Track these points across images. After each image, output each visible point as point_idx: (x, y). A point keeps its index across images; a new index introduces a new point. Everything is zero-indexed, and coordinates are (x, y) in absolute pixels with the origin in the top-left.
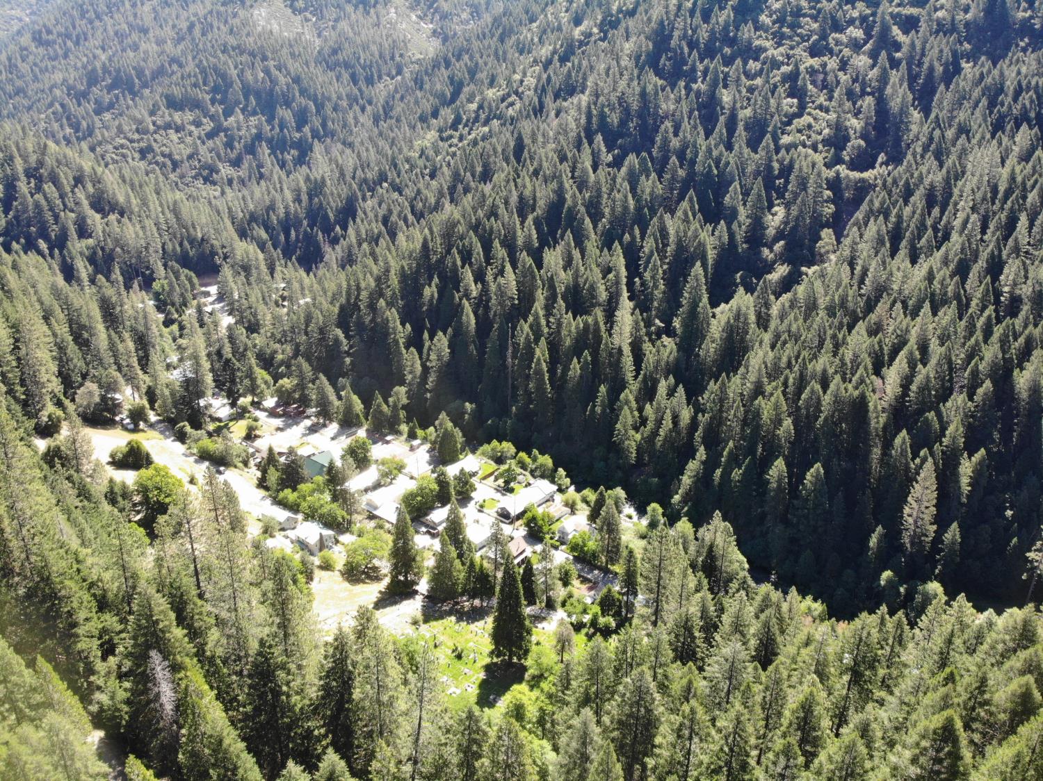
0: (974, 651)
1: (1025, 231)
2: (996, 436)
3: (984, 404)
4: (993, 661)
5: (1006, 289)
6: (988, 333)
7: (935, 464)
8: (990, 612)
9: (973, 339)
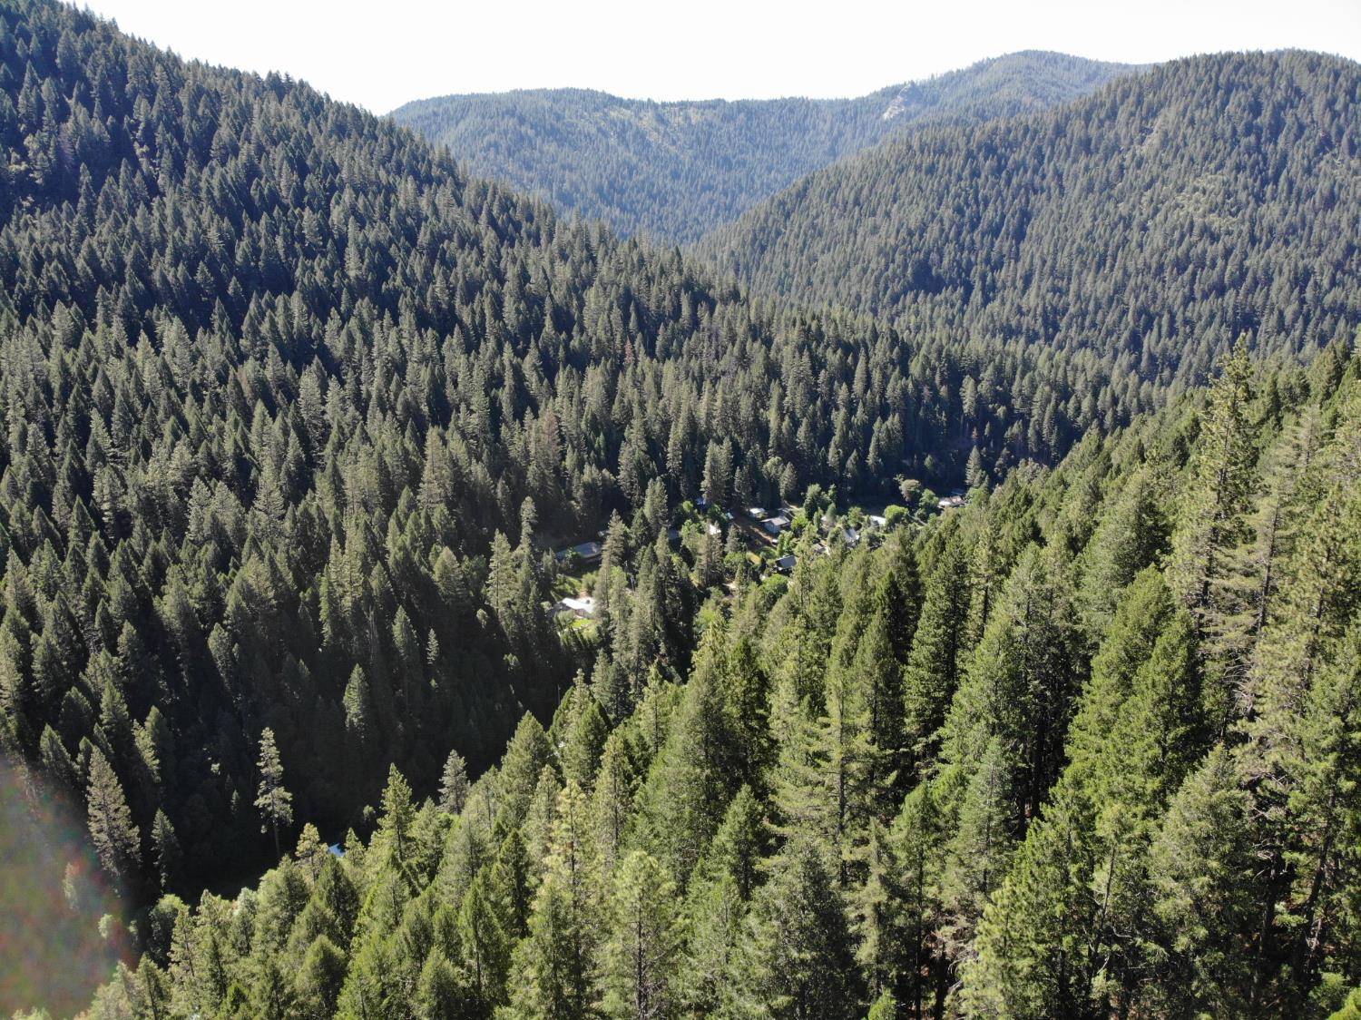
0: (249, 948)
1: (102, 432)
2: (163, 684)
3: (133, 653)
4: (274, 945)
5: (106, 506)
6: (103, 566)
7: (103, 751)
8: (245, 892)
9: (88, 580)
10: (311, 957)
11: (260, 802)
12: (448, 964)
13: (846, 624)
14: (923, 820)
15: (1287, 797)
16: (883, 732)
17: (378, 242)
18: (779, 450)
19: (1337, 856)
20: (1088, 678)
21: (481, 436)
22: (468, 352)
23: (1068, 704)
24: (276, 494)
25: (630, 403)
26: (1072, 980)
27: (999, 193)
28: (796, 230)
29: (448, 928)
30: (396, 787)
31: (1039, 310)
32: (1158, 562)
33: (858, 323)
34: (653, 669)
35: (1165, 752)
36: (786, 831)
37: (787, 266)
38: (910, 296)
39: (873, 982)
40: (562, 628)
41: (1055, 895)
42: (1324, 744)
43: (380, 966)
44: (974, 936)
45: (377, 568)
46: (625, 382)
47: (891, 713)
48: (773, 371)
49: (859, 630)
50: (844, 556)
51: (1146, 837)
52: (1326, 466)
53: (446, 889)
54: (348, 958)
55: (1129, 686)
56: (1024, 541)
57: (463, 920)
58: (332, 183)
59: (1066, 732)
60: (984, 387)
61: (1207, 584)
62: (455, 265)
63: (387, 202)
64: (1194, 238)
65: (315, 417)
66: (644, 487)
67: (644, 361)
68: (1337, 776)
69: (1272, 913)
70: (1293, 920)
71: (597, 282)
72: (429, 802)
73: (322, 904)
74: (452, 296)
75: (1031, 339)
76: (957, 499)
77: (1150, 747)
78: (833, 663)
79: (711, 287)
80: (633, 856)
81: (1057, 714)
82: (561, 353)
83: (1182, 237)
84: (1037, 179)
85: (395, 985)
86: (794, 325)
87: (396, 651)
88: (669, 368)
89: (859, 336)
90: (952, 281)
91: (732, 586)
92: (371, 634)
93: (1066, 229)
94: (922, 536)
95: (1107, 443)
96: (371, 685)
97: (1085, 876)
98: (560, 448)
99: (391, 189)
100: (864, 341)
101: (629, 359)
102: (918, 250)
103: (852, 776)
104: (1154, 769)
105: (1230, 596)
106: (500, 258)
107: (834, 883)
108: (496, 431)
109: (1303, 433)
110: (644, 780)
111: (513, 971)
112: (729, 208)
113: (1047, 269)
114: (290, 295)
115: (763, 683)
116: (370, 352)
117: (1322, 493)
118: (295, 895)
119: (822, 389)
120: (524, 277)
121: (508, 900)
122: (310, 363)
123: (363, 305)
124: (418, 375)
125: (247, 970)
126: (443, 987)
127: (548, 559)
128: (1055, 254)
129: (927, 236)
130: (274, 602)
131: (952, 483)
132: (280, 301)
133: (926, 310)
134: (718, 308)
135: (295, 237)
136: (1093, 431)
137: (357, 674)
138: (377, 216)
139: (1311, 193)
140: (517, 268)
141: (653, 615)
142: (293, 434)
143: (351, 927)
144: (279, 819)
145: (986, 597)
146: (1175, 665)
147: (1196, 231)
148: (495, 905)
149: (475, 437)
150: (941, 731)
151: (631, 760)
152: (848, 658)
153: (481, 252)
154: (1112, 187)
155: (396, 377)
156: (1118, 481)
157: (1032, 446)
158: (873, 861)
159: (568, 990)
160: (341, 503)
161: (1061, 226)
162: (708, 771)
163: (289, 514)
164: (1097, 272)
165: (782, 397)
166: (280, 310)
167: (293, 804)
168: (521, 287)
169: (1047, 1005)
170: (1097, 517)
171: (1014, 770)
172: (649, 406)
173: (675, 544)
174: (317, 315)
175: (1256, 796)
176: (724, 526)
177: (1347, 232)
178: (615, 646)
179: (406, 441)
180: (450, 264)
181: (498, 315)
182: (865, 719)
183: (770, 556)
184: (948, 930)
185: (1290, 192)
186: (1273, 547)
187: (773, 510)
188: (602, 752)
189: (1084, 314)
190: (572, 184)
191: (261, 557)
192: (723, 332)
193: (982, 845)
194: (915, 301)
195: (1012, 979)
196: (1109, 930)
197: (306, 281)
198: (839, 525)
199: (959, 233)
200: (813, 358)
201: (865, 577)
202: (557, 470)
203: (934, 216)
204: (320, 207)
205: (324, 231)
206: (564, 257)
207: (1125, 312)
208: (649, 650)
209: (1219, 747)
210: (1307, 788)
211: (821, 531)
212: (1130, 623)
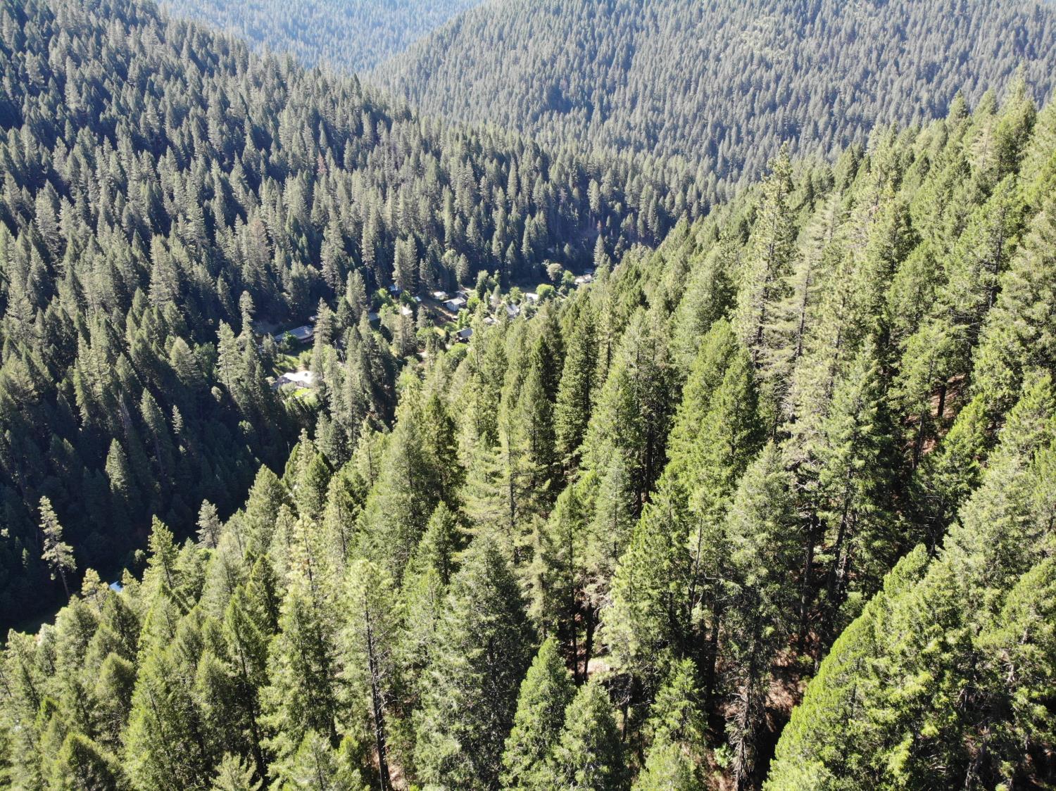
10: (106, 670)
11: (46, 556)
12: (218, 661)
13: (511, 377)
14: (571, 511)
15: (818, 474)
16: (541, 453)
17: (93, 78)
18: (454, 244)
19: (854, 512)
20: (680, 401)
21: (199, 242)
22: (180, 169)
23: (668, 421)
24: (26, 301)
25: (326, 207)
26: (678, 612)
27: (610, 31)
28: (453, 60)
29: (215, 635)
30: (159, 534)
31: (643, 125)
32: (726, 314)
33: (508, 138)
34: (365, 423)
35: (734, 449)
36: (473, 531)
37: (448, 90)
38: (546, 115)
39: (541, 630)
40: (286, 397)
41: (662, 555)
42: (843, 436)
43: (163, 670)
44: (609, 589)
45: (121, 359)
46: (320, 190)
47: (545, 438)
48: (443, 178)
49: (521, 381)
50: (507, 326)
51: (723, 509)
52: (844, 238)
53: (210, 606)
54: (136, 669)
55: (708, 405)
56: (635, 305)
57: (227, 628)
58: (49, 29)
59: (667, 440)
60: (605, 189)
61: (761, 329)
62: (163, 94)
63: (99, 43)
64: (754, 67)
65: (51, 233)
66: (344, 279)
67: (335, 172)
68: (852, 457)
69: (812, 554)
70: (826, 558)
71: (288, 106)
72: (189, 542)
73: (109, 629)
74: (162, 121)
75: (638, 149)
76: (588, 277)
77: (723, 446)
78: (503, 407)
79: (386, 108)
80: (358, 564)
81: (660, 428)
82: (262, 167)
83: (746, 66)
84: (639, 20)
85: (177, 683)
86: (457, 138)
87: (146, 426)
88: (356, 177)
89: (510, 148)
90: (578, 103)
91: (424, 354)
92: (123, 413)
93: (661, 60)
94: (564, 306)
95: (693, 228)
96: (128, 455)
97: (682, 539)
98: (269, 248)
99: (101, 31)
100: (513, 152)
101: (321, 170)
102: (550, 77)
103: (518, 486)
104: (727, 462)
105: (777, 336)
106: (202, 87)
107: (509, 564)
108: (211, 235)
109: (828, 214)
110: (363, 507)
111: (270, 660)
112: (397, 42)
113: (648, 92)
114: (19, 128)
115: (452, 426)
116: (94, 173)
117: (840, 257)
118: (86, 625)
119: (484, 192)
120: (224, 103)
121: (261, 608)
122: (42, 187)
123: (84, 133)
124: (140, 192)
125: (55, 686)
126: (216, 679)
127: (268, 342)
128: (654, 80)
129: (556, 65)
130: (35, 393)
131: (583, 265)
132: (11, 133)
133: (559, 126)
134: (394, 126)
135: (20, 77)
136: (683, 219)
137: (115, 446)
138: (90, 55)
139: (838, 31)
140: (218, 95)
141: (361, 382)
142: (34, 249)
143: (135, 643)
144: (65, 568)
145: (609, 349)
146: (739, 388)
147: (755, 61)
148: (251, 613)
149: (194, 243)
150: (581, 447)
151: (352, 493)
152: (513, 402)
153: (185, 83)
154: (694, 26)
155: (119, 194)
156: (701, 256)
157: (641, 233)
158: (536, 545)
159: (315, 667)
160: (83, 306)
161: (657, 57)
162: (412, 495)
163: (38, 318)
164: (685, 94)
165: (453, 200)
166: (12, 142)
167: (75, 555)
168: (223, 111)
169: (663, 631)
170: (686, 284)
171: (632, 470)
172: (342, 209)
173: (375, 324)
174: (45, 145)
175: (798, 475)
176: (414, 307)
177: (864, 61)
178: (332, 408)
179: (133, 248)
180: (158, 94)
181: (204, 136)
182: (526, 445)
183: (452, 329)
184: (592, 587)
185: (823, 30)
186: (806, 299)
187: (452, 291)
188: (327, 490)
189: (675, 128)
190: (261, 21)
191: (19, 356)
192: (400, 146)
193: (611, 525)
194: (550, 119)
195: (637, 616)
196: (702, 576)
197: (32, 115)
198: (504, 302)
199: (581, 64)
200: (474, 167)
201: (523, 341)
202: (268, 267)
203: (561, 49)
204: (39, 49)
205: (45, 71)
206: (258, 84)
207: (705, 126)
208: (361, 409)
209: (770, 443)
210: (831, 466)
211: (490, 308)
212: (708, 360)
